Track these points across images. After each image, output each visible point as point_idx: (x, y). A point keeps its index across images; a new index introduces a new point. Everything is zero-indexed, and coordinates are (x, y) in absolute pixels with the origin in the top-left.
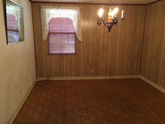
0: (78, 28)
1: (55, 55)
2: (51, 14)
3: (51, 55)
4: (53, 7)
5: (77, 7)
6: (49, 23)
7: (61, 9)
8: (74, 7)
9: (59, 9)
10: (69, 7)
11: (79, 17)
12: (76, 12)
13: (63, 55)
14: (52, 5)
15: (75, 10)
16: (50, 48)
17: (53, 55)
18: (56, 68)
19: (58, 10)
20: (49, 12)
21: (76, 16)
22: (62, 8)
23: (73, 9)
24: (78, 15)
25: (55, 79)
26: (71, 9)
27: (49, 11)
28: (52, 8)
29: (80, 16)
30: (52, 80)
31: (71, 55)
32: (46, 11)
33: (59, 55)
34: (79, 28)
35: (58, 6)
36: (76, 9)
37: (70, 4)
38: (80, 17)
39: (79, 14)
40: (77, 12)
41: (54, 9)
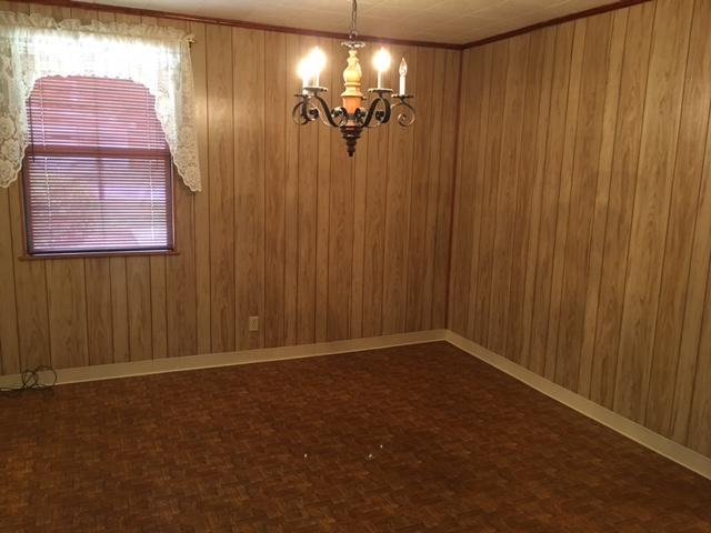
0: (179, 128)
1: (65, 261)
2: (37, 58)
3: (45, 259)
4: (50, 24)
5: (173, 33)
6: (29, 103)
7: (92, 35)
8: (160, 32)
9: (81, 35)
10: (136, 30)
11: (184, 81)
12: (170, 56)
13: (110, 256)
14: (44, 15)
15: (165, 44)
16: (37, 226)
17: (53, 258)
18: (70, 323)
19: (77, 37)
20: (29, 44)
21: (171, 73)
22: (97, 33)
23: (155, 39)
24: (179, 68)
25: (67, 377)
26: (143, 37)
27: (31, 41)
28: (44, 27)
29: (189, 74)
30: (50, 388)
31: (149, 255)
32: (13, 39)
33: (84, 257)
34: (188, 129)
35: (74, 22)
36: (168, 42)
37: (137, 18)
38: (190, 81)
39: (187, 68)
40: (174, 53)
41: (54, 32)
